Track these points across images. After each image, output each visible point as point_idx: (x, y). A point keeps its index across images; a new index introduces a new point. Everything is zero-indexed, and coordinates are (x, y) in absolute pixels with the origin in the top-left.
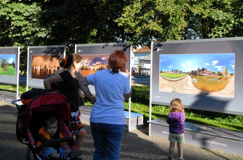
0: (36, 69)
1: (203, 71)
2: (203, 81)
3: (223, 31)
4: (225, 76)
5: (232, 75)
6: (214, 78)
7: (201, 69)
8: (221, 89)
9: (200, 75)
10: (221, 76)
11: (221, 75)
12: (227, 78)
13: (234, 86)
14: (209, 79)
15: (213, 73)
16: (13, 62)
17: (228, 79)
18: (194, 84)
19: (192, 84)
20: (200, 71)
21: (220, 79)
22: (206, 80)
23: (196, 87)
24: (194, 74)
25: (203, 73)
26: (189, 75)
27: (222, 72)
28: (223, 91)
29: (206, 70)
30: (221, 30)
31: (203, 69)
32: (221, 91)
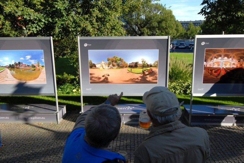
1: (19, 64)
2: (21, 73)
4: (38, 67)
5: (43, 66)
6: (29, 69)
7: (17, 63)
8: (36, 78)
9: (17, 68)
10: (35, 68)
11: (35, 67)
12: (39, 69)
13: (45, 75)
14: (26, 71)
15: (28, 66)
17: (41, 70)
18: (13, 75)
19: (11, 75)
20: (16, 64)
21: (34, 70)
22: (23, 72)
23: (15, 77)
24: (11, 67)
25: (20, 66)
26: (8, 68)
27: (35, 65)
28: (38, 79)
29: (22, 63)
31: (19, 63)
32: (36, 80)
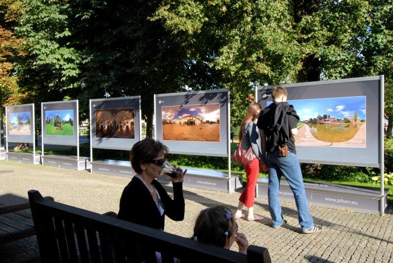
0: (102, 126)
1: (324, 118)
3: (340, 73)
4: (354, 123)
5: (362, 121)
6: (340, 125)
7: (322, 116)
8: (349, 139)
9: (321, 124)
10: (349, 124)
11: (349, 122)
12: (356, 125)
13: (365, 134)
14: (333, 128)
15: (338, 120)
16: (70, 119)
17: (358, 127)
19: (311, 134)
20: (320, 118)
21: (348, 126)
22: (329, 129)
23: (316, 137)
24: (312, 122)
25: (325, 121)
26: (307, 124)
27: (349, 119)
28: (351, 141)
29: (329, 117)
30: (338, 71)
31: (325, 117)
32: (349, 141)
